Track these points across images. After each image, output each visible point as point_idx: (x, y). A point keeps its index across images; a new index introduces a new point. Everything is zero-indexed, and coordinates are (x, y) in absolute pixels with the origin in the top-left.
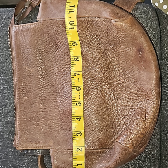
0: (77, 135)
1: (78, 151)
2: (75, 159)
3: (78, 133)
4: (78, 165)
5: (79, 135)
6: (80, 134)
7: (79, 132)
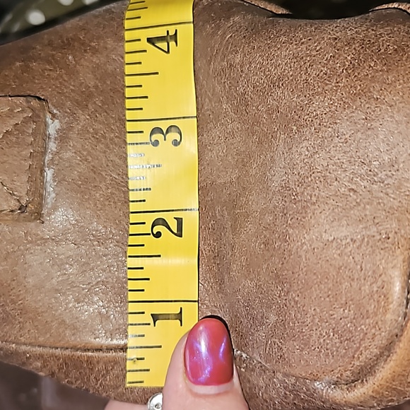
0: (156, 143)
1: (158, 235)
2: (138, 285)
3: (157, 130)
4: (155, 318)
5: (166, 143)
6: (173, 136)
7: (164, 126)
